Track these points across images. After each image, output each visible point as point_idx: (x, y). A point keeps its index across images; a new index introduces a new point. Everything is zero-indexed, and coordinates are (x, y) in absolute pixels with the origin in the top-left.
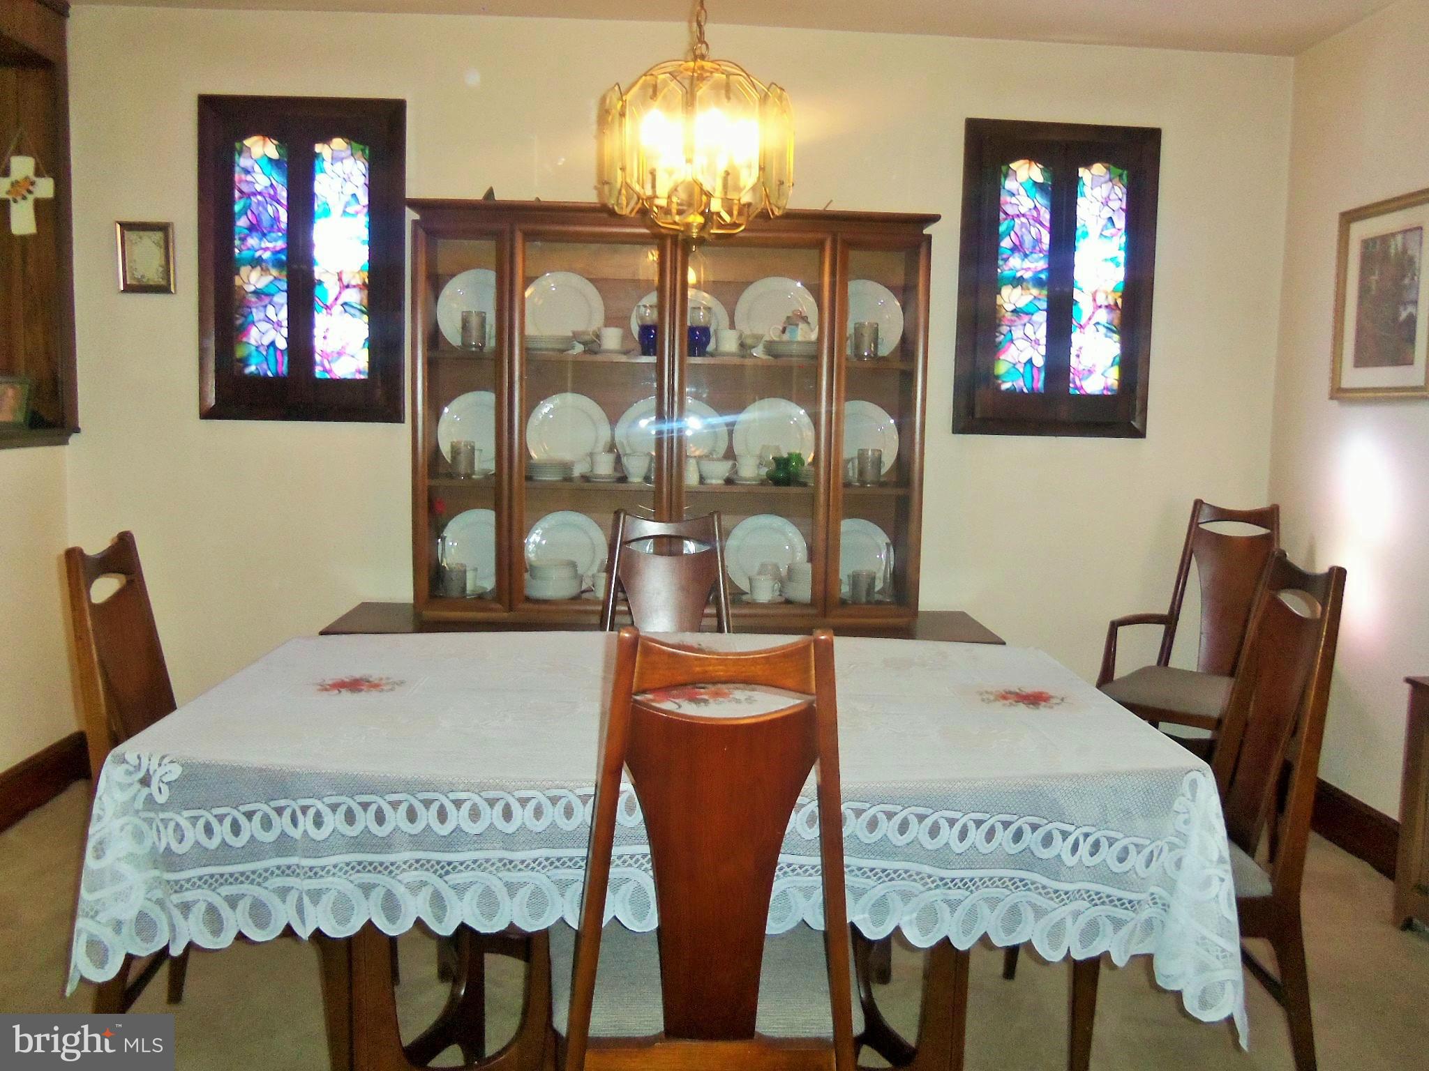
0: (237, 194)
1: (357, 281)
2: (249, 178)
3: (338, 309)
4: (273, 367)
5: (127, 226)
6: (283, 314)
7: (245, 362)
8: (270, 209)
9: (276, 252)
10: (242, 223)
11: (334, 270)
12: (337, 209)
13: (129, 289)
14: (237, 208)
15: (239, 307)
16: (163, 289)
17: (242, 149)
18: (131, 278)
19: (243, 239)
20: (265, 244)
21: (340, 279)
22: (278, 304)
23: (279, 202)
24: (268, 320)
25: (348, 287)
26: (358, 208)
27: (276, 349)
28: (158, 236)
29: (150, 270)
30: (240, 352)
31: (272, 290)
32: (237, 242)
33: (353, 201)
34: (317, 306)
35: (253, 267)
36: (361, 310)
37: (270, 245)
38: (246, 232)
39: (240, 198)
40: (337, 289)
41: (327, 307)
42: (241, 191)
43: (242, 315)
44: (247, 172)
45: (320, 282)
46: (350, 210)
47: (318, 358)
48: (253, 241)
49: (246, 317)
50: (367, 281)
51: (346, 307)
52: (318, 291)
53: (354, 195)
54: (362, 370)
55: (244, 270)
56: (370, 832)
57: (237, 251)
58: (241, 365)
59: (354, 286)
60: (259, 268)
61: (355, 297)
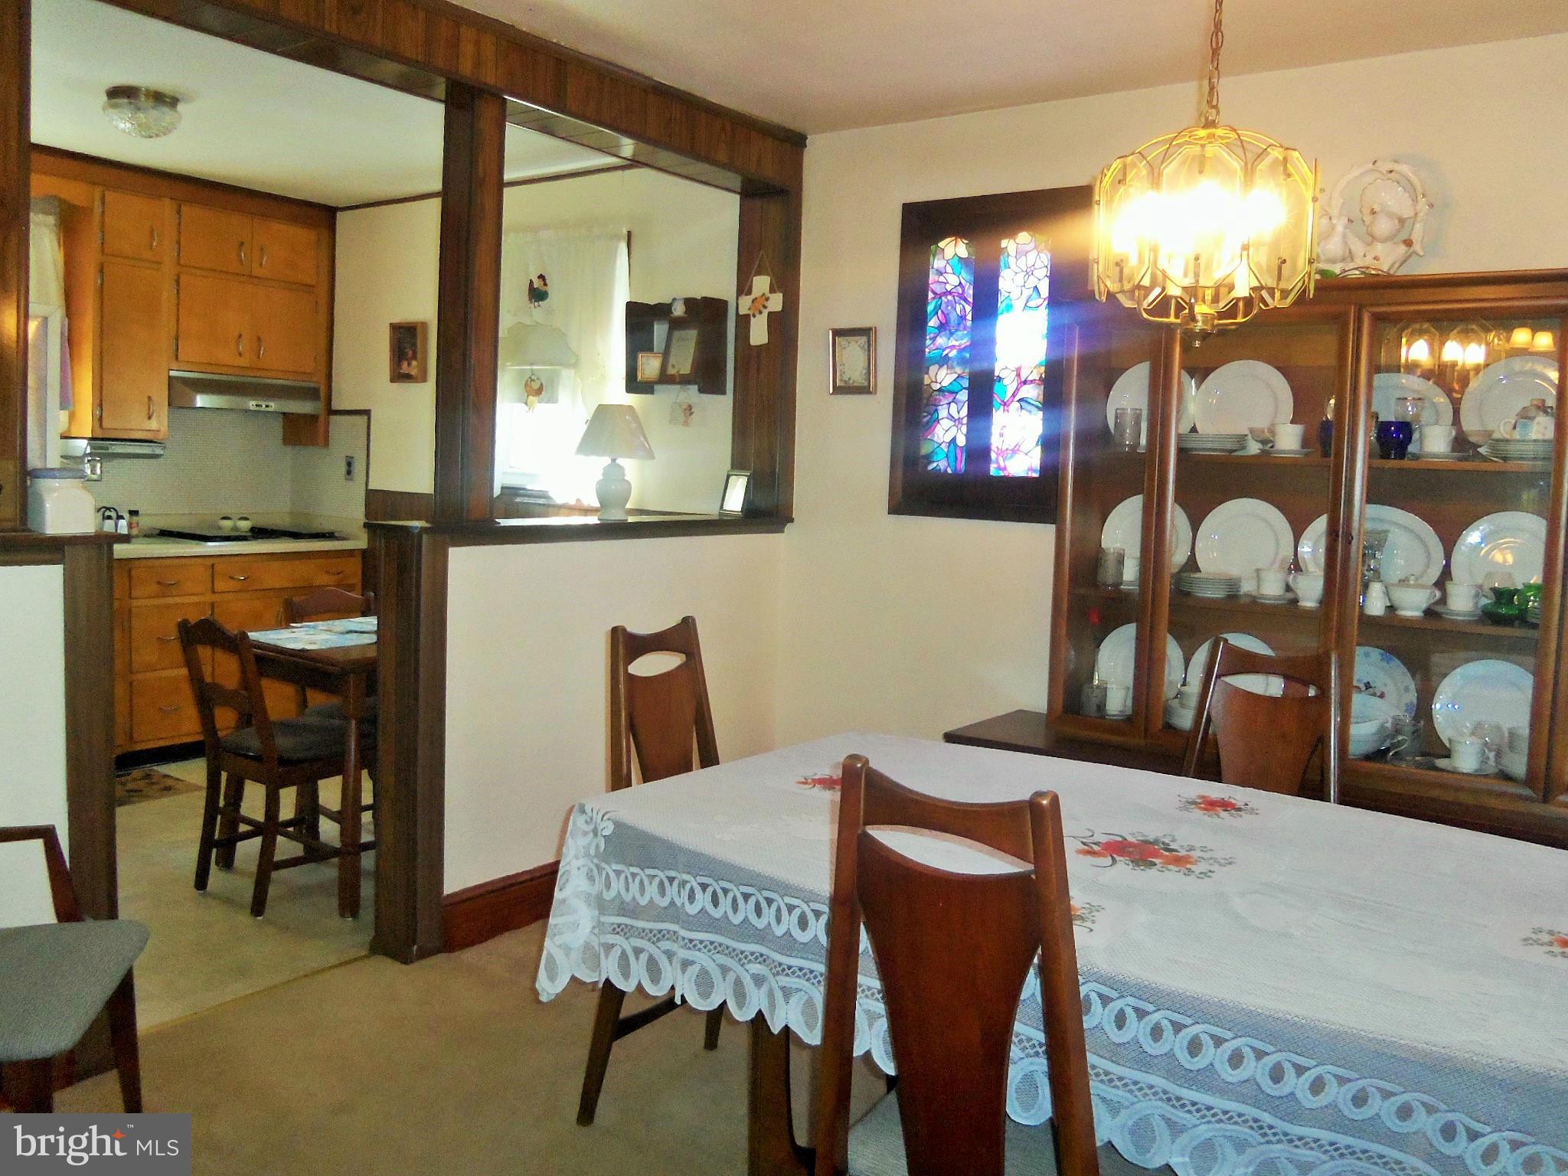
0: (931, 295)
1: (1035, 376)
2: (942, 279)
3: (1015, 405)
4: (952, 464)
5: (838, 333)
6: (964, 411)
7: (929, 459)
8: (958, 308)
9: (961, 350)
10: (933, 322)
11: (1013, 366)
12: (1019, 305)
13: (838, 390)
14: (930, 308)
15: (927, 405)
16: (864, 390)
17: (936, 251)
18: (841, 380)
19: (934, 339)
20: (953, 342)
21: (1018, 375)
22: (960, 402)
23: (965, 300)
24: (951, 417)
25: (1025, 382)
26: (1040, 301)
27: (956, 445)
28: (863, 340)
29: (854, 372)
30: (925, 449)
31: (956, 387)
32: (928, 342)
33: (1035, 295)
34: (995, 403)
35: (941, 367)
36: (1037, 407)
37: (957, 343)
38: (937, 331)
39: (934, 298)
40: (1015, 385)
41: (1005, 404)
42: (934, 292)
43: (929, 414)
44: (940, 273)
45: (1000, 379)
46: (1031, 304)
47: (993, 456)
48: (941, 341)
49: (932, 415)
50: (1043, 376)
51: (1023, 404)
52: (997, 388)
53: (1036, 288)
54: (1034, 468)
55: (933, 369)
56: (791, 935)
57: (927, 350)
58: (926, 462)
59: (1032, 382)
60: (945, 366)
61: (1033, 392)
